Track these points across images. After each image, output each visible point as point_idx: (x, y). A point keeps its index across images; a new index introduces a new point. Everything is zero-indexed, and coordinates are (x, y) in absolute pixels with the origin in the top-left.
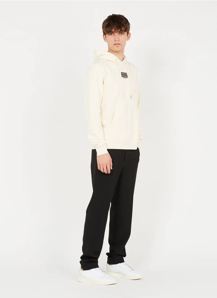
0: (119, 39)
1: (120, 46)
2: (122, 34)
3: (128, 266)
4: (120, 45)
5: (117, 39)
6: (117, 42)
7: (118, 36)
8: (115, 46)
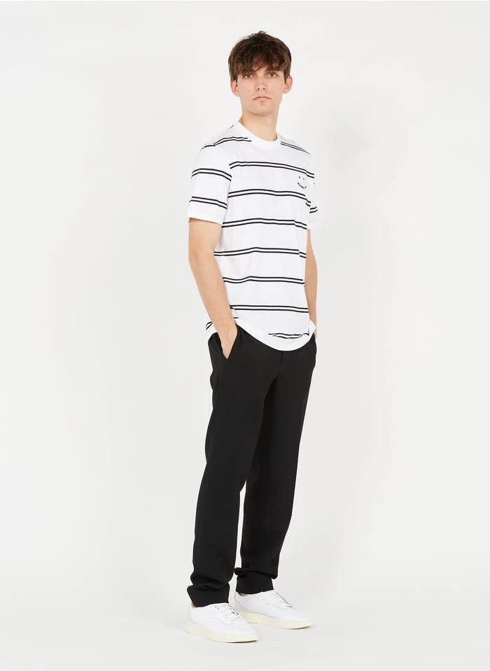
1: (268, 103)
2: (272, 75)
3: (281, 599)
5: (261, 87)
6: (261, 93)
7: (265, 80)
8: (257, 102)
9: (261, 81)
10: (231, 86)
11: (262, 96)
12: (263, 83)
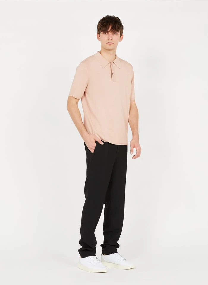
1: (112, 45)
2: (115, 34)
3: (121, 256)
6: (110, 41)
7: (112, 36)
8: (108, 45)
9: (110, 36)
10: (97, 36)
11: (110, 42)
12: (111, 37)
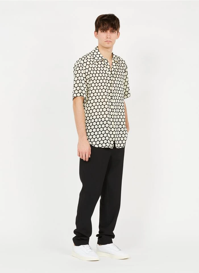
0: (110, 36)
4: (111, 43)
